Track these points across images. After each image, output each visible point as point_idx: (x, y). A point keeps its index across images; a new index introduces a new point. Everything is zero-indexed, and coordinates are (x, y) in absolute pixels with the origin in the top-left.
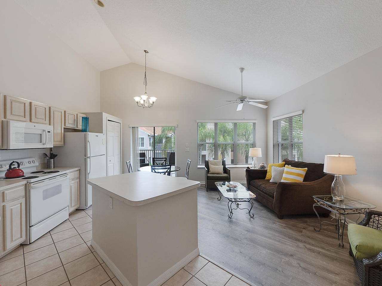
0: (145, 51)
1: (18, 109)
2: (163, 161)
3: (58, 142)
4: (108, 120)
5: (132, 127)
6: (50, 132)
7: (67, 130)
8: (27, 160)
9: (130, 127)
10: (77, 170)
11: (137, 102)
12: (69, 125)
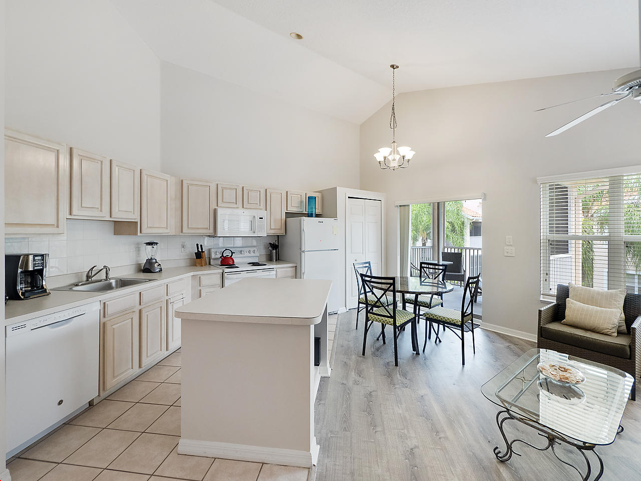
0: (392, 66)
1: (229, 195)
2: (441, 271)
3: (276, 230)
4: (349, 197)
5: (400, 206)
6: (262, 218)
7: (289, 215)
8: (248, 249)
9: (398, 206)
10: (292, 267)
11: (380, 162)
12: (292, 209)
